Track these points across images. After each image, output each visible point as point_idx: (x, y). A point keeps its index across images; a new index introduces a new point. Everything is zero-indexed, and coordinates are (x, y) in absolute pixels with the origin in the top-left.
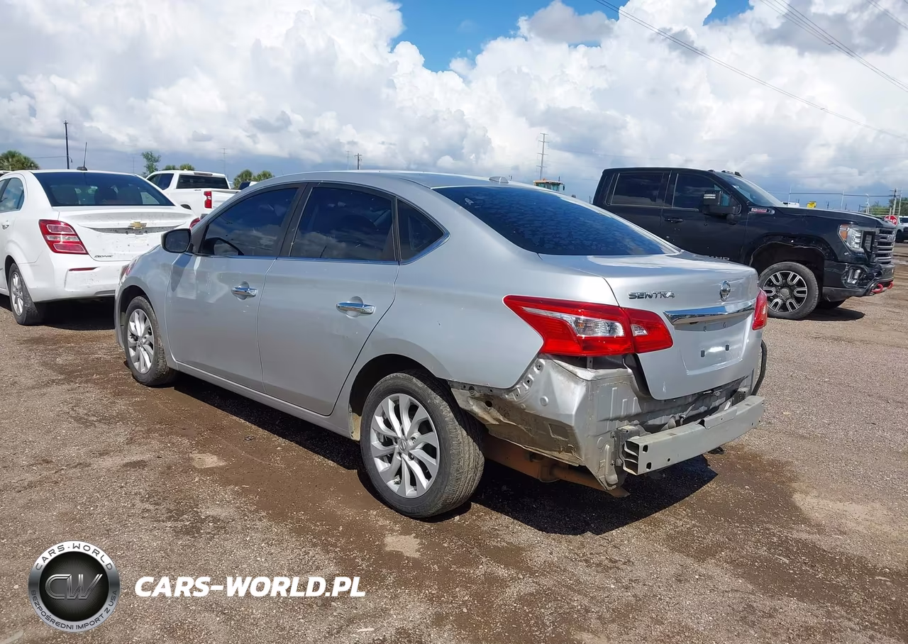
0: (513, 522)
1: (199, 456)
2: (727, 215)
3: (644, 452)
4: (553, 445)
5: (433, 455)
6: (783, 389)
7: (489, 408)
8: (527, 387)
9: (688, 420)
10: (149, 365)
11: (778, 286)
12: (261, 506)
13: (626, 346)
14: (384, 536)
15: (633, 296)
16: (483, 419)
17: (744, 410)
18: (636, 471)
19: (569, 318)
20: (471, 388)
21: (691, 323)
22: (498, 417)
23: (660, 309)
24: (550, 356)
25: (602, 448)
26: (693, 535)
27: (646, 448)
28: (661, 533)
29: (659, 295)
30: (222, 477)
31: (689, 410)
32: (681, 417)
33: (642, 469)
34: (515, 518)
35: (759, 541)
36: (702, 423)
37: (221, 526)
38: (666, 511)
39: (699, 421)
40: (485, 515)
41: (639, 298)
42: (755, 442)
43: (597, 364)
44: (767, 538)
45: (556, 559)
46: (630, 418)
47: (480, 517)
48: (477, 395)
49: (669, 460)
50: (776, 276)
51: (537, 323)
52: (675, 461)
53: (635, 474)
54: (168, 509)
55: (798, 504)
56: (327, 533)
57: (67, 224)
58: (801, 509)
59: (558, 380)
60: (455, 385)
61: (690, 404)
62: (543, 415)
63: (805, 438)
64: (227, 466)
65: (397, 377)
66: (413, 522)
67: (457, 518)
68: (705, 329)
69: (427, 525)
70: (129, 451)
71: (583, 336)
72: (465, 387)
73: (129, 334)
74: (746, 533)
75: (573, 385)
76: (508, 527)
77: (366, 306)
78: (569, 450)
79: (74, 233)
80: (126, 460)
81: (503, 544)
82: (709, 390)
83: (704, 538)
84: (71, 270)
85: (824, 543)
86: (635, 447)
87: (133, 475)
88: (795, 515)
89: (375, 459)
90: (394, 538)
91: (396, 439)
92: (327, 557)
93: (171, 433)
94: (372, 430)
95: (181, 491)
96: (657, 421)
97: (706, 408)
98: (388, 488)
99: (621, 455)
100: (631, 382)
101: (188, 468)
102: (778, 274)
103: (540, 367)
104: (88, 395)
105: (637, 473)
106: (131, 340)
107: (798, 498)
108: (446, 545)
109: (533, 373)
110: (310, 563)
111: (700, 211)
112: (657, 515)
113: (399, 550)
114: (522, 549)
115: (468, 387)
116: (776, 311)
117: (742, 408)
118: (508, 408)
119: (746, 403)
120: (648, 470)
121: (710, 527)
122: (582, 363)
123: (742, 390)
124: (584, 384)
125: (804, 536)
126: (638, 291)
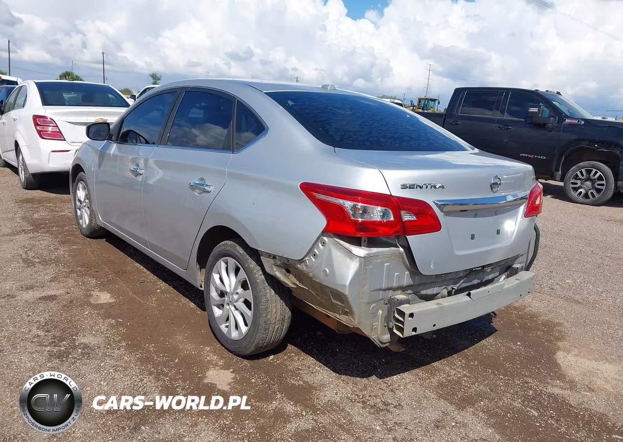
0: (315, 363)
1: (98, 293)
2: (546, 124)
3: (410, 318)
4: (334, 308)
5: (249, 307)
6: (570, 261)
7: (288, 274)
8: (314, 260)
9: (459, 291)
10: (87, 222)
11: (583, 180)
12: (124, 337)
13: (395, 229)
14: (208, 369)
15: (404, 187)
16: (284, 282)
17: (515, 283)
18: (402, 334)
19: (348, 204)
20: (274, 257)
21: (461, 211)
22: (295, 282)
23: (430, 198)
24: (332, 235)
25: (375, 313)
26: (462, 385)
27: (411, 315)
28: (435, 381)
29: (429, 187)
30: (106, 311)
31: (460, 283)
32: (453, 289)
33: (408, 333)
34: (317, 360)
35: (517, 392)
36: (469, 295)
37: (88, 351)
38: (444, 361)
39: (467, 292)
40: (296, 356)
41: (410, 188)
42: (535, 304)
43: (372, 243)
44: (525, 391)
45: (339, 399)
46: (403, 289)
47: (291, 357)
48: (279, 263)
49: (434, 325)
50: (581, 172)
51: (323, 207)
52: (440, 326)
53: (401, 336)
54: (54, 336)
55: (559, 361)
56: (164, 364)
57: (51, 119)
58: (560, 366)
59: (337, 255)
60: (263, 254)
61: (461, 278)
62: (325, 284)
63: (579, 303)
64: (114, 302)
65: (226, 244)
66: (235, 358)
67: (272, 357)
68: (476, 216)
69: (245, 362)
70: (49, 287)
71: (360, 220)
72: (270, 256)
73: (77, 199)
74: (507, 385)
75: (348, 260)
76: (309, 368)
77: (207, 185)
78: (346, 313)
79: (55, 125)
80: (43, 294)
81: (301, 383)
82: (480, 267)
83: (470, 388)
84: (53, 151)
85: (573, 398)
86: (402, 314)
87: (42, 306)
88: (554, 371)
89: (213, 306)
90: (214, 372)
91: (227, 293)
92: (156, 384)
93: (86, 274)
94: (211, 284)
95: (71, 321)
96: (430, 292)
97: (479, 281)
98: (220, 329)
99: (392, 320)
100: (403, 259)
101: (85, 302)
102: (583, 170)
103: (324, 243)
104: (42, 242)
105: (403, 335)
106: (78, 203)
107: (560, 356)
108: (253, 381)
109: (318, 248)
110: (141, 389)
111: (526, 121)
112: (436, 364)
113: (215, 383)
114: (315, 389)
115: (272, 256)
116: (580, 198)
117: (513, 281)
118: (301, 276)
119: (517, 278)
120: (414, 333)
121: (478, 377)
122: (358, 242)
123: (515, 266)
124: (358, 259)
125: (557, 391)
126: (408, 182)
